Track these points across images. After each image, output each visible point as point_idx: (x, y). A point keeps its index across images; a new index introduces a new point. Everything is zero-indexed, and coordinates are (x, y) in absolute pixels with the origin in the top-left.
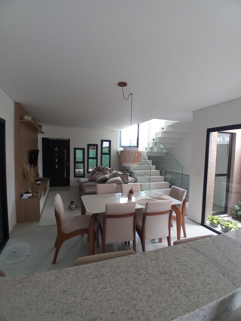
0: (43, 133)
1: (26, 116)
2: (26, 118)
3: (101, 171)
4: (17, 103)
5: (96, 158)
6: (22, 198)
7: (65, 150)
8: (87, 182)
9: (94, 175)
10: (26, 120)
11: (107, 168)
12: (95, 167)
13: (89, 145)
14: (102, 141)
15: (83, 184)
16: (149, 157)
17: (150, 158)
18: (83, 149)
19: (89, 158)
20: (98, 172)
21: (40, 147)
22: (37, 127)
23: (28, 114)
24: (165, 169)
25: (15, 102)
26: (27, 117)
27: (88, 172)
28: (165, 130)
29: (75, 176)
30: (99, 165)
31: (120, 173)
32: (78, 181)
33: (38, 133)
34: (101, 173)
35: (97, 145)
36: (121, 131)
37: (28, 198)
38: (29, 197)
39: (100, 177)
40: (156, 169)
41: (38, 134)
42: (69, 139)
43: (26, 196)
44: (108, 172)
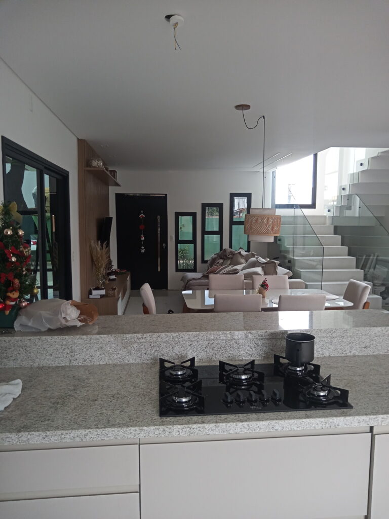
0: (117, 185)
1: (95, 161)
2: (95, 163)
3: (229, 258)
4: (82, 140)
5: (220, 232)
6: (91, 296)
7: (158, 217)
8: (199, 279)
9: (214, 267)
10: (94, 167)
11: (240, 253)
12: (218, 251)
13: (204, 206)
14: (233, 196)
15: (191, 282)
16: (336, 228)
17: (337, 230)
18: (194, 215)
19: (204, 232)
20: (221, 261)
21: (113, 213)
22: (108, 175)
23: (98, 157)
24: (376, 255)
25: (78, 139)
26: (97, 162)
27: (203, 261)
28: (365, 168)
29: (177, 270)
30: (226, 245)
31: (263, 260)
32: (183, 279)
33: (108, 186)
34: (229, 262)
35: (220, 206)
36: (273, 172)
37: (99, 297)
38: (101, 295)
39: (225, 270)
40: (349, 255)
41: (110, 188)
42: (166, 195)
43: (96, 294)
44: (243, 261)
